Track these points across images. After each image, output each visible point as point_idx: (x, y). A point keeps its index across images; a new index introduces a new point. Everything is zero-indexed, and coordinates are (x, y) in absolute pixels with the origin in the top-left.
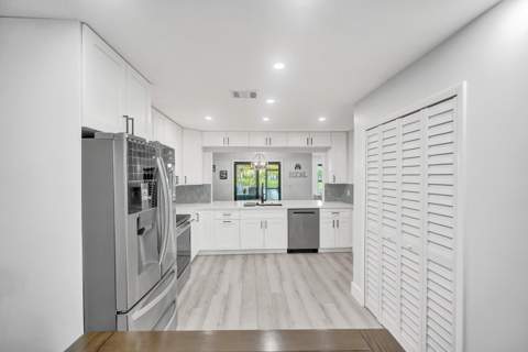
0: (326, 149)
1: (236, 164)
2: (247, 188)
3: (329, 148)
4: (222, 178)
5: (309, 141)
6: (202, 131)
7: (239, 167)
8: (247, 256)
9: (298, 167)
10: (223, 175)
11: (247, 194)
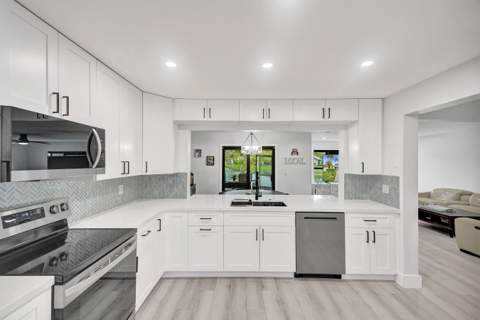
0: (346, 126)
1: (225, 148)
2: (237, 173)
3: (353, 123)
4: (208, 164)
5: (326, 112)
6: (173, 99)
7: (228, 153)
8: (233, 280)
9: (295, 152)
10: (210, 161)
11: (237, 180)
